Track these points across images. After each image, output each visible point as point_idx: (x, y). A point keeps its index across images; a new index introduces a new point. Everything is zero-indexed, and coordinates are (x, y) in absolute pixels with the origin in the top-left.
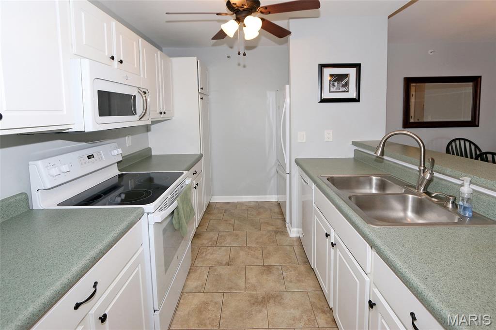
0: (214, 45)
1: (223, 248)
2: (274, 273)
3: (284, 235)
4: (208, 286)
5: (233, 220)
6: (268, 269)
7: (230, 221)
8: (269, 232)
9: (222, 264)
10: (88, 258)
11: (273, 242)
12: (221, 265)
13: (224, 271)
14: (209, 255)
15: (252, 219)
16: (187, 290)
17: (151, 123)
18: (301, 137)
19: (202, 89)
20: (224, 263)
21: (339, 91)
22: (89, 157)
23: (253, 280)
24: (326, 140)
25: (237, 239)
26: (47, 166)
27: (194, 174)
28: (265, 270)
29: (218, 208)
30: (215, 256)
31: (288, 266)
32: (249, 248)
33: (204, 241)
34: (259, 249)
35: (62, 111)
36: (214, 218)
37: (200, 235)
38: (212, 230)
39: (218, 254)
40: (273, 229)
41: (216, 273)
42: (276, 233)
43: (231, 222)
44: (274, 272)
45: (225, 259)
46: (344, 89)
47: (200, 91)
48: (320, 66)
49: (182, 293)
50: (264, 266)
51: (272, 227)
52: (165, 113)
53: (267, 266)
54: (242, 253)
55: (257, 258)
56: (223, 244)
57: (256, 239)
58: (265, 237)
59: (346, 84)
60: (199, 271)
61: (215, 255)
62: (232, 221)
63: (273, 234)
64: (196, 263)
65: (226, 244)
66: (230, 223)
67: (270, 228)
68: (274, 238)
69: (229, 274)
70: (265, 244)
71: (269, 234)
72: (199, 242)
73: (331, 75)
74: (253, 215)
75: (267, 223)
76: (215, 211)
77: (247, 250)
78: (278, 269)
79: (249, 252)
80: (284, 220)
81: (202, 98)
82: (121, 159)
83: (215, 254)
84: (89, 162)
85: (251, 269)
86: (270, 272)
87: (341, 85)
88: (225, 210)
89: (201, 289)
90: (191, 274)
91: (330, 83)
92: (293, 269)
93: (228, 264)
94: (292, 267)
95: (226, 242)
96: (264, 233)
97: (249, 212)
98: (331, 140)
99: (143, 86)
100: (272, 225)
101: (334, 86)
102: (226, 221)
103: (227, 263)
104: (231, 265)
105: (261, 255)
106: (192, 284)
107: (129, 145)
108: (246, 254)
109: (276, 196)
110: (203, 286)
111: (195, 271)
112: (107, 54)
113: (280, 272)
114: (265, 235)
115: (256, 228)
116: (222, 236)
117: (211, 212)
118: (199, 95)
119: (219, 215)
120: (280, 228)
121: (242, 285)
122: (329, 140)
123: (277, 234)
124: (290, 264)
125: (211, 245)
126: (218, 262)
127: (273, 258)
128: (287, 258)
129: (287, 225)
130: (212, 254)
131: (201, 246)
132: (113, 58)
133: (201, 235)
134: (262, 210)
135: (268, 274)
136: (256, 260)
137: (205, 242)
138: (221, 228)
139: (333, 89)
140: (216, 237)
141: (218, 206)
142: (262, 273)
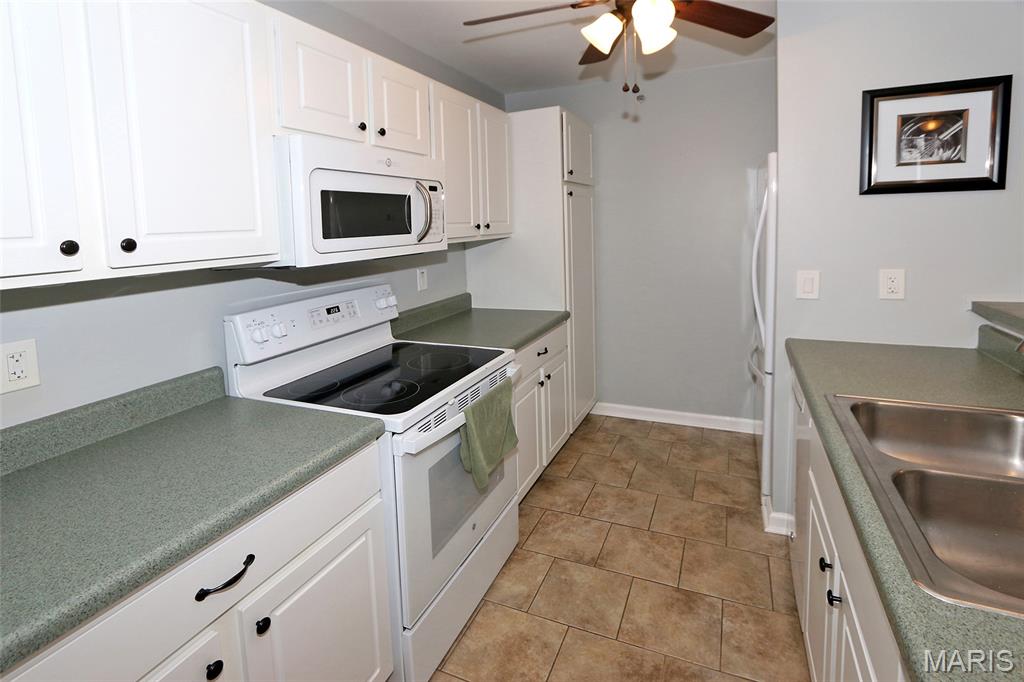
0: (583, 76)
1: (595, 524)
2: (699, 614)
3: (751, 523)
4: (540, 603)
5: (632, 463)
6: (688, 601)
7: (627, 463)
8: (713, 507)
9: (581, 558)
10: (232, 509)
11: (717, 535)
12: (579, 560)
13: (583, 576)
14: (559, 531)
15: (678, 469)
16: (495, 597)
17: (446, 248)
18: (807, 284)
19: (571, 173)
20: (587, 558)
21: (931, 159)
22: (329, 311)
23: (643, 618)
24: (883, 294)
25: (630, 508)
26: (250, 326)
27: (539, 354)
28: (678, 600)
29: (606, 430)
30: (571, 537)
31: (742, 607)
32: (653, 535)
33: (557, 499)
34: (676, 544)
35: (254, 230)
36: (591, 451)
37: (553, 483)
38: (581, 477)
39: (580, 535)
40: (724, 501)
41: (563, 577)
42: (731, 513)
43: (625, 466)
44: (701, 611)
45: (591, 550)
46: (947, 154)
47: (566, 179)
48: (868, 97)
49: (484, 601)
50: (678, 590)
51: (725, 497)
52: (488, 226)
53: (686, 593)
54: (633, 544)
55: (667, 566)
56: (596, 515)
57: (677, 518)
58: (700, 518)
59: (957, 140)
60: (530, 562)
61: (572, 535)
62: (629, 466)
63: (724, 515)
64: (529, 542)
65: (604, 515)
66: (623, 469)
67: (718, 499)
68: (721, 525)
69: (590, 586)
70: (694, 534)
71: (710, 512)
72: (544, 499)
73: (905, 120)
74: (682, 459)
75: (712, 483)
76: (600, 436)
77: (647, 539)
78: (712, 606)
79: (649, 547)
80: (758, 484)
81: (571, 194)
82: (397, 315)
83: (573, 531)
84: (328, 320)
85: (646, 588)
86: (691, 608)
87: (937, 143)
88: (622, 437)
89: (525, 604)
90: (513, 565)
91: (899, 141)
92: (752, 618)
93: (594, 562)
94: (751, 612)
95: (602, 511)
96: (700, 507)
97: (675, 451)
98: (901, 296)
99: (429, 175)
100: (725, 493)
101: (914, 147)
102: (617, 461)
103: (593, 559)
104: (601, 567)
105: (678, 562)
106: (512, 587)
107: (424, 289)
108: (641, 549)
109: (751, 421)
110: (530, 597)
111: (524, 560)
112: (351, 120)
113: (715, 616)
114: (700, 514)
115: (681, 492)
116: (597, 495)
117: (589, 437)
118: (565, 187)
119: (605, 446)
120: (743, 504)
121: (614, 620)
122: (893, 296)
123: (731, 517)
124: (748, 602)
125: (570, 509)
126: (575, 552)
127: (705, 575)
128: (744, 586)
129: (763, 499)
130: (566, 530)
131: (549, 507)
132: (363, 127)
133: (554, 485)
134: (707, 451)
135: (683, 613)
136: (661, 571)
137: (560, 500)
138: (602, 476)
139: (906, 156)
140: (586, 495)
141: (608, 425)
142: (669, 606)
